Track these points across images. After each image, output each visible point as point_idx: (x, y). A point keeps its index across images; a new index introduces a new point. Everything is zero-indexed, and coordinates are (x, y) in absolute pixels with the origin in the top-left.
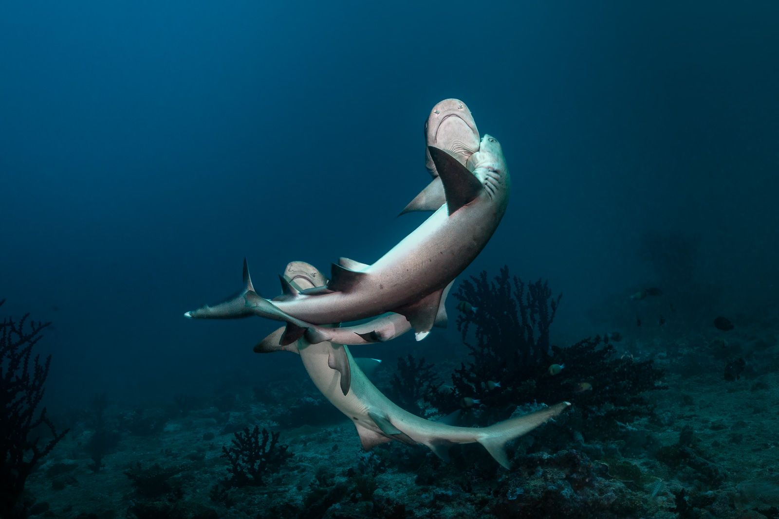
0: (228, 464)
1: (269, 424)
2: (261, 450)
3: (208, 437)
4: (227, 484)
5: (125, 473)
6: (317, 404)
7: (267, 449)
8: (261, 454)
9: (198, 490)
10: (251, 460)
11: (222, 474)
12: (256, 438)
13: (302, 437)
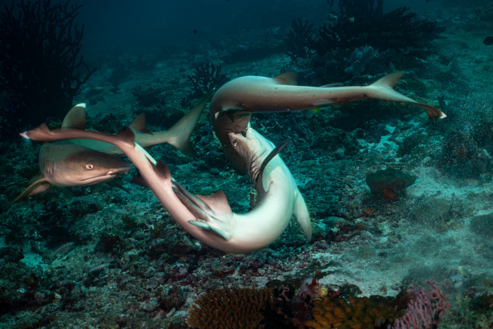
0: (192, 86)
1: (219, 62)
2: (211, 77)
3: (182, 70)
4: (192, 97)
5: (132, 93)
6: (246, 49)
7: (214, 75)
8: (211, 79)
9: (175, 101)
10: (205, 83)
11: (189, 92)
12: (208, 70)
13: (238, 69)
